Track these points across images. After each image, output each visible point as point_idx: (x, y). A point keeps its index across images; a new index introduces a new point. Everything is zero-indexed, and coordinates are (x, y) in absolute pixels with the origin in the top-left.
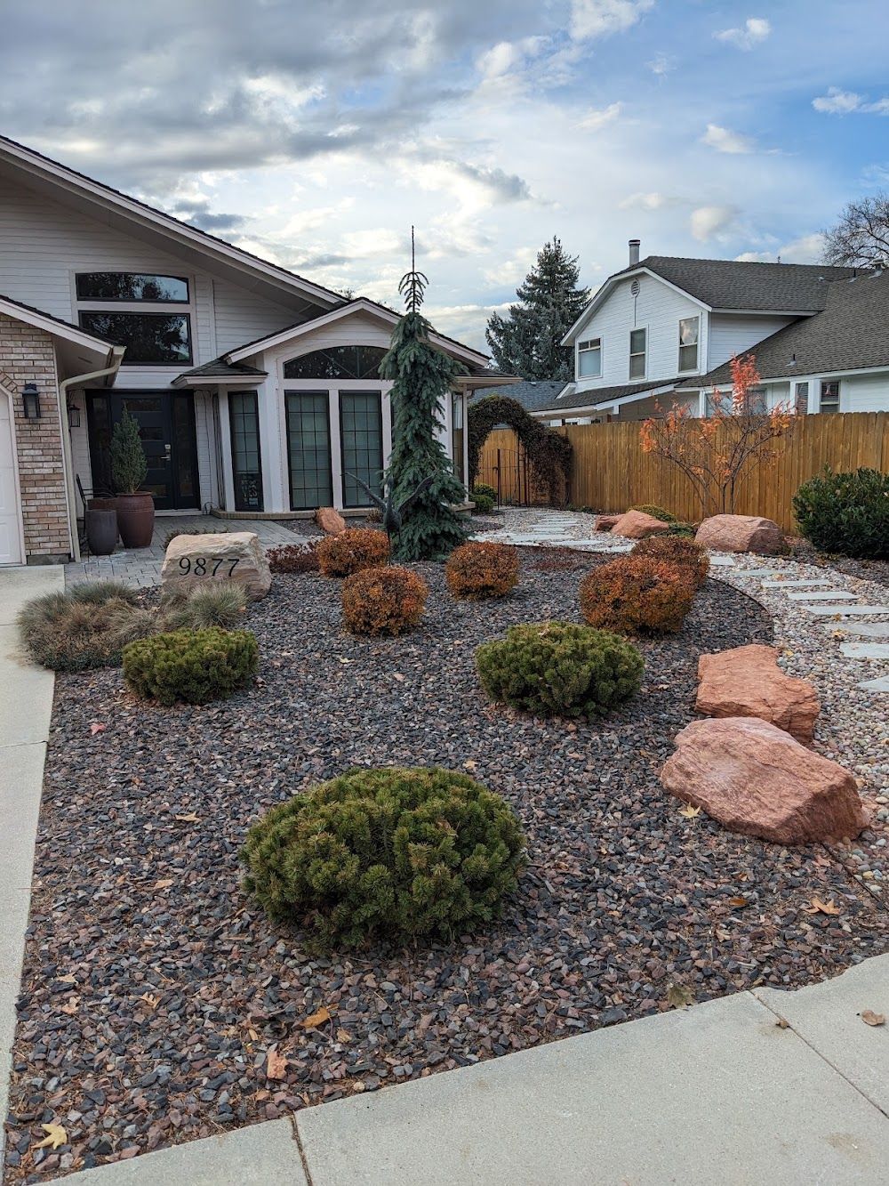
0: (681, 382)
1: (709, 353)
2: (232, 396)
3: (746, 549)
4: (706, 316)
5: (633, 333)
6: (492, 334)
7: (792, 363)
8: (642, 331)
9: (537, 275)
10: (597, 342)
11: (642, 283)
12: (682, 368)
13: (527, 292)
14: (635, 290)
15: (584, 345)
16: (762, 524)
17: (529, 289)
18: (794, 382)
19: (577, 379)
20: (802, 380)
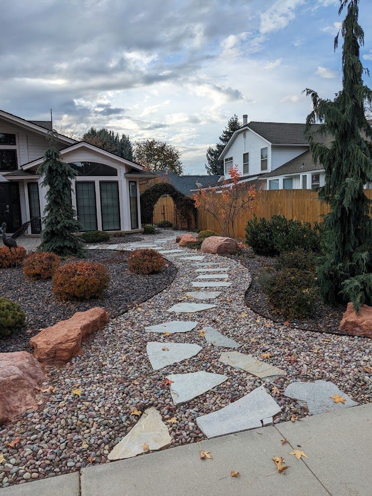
0: (261, 175)
1: (272, 162)
2: (29, 184)
3: (216, 252)
4: (270, 147)
5: (244, 155)
6: (209, 155)
7: (302, 167)
8: (248, 154)
9: (228, 130)
10: (231, 159)
11: (247, 133)
12: (262, 169)
13: (224, 138)
14: (245, 136)
15: (227, 160)
16: (226, 240)
17: (224, 137)
18: (301, 175)
19: (225, 174)
20: (304, 174)
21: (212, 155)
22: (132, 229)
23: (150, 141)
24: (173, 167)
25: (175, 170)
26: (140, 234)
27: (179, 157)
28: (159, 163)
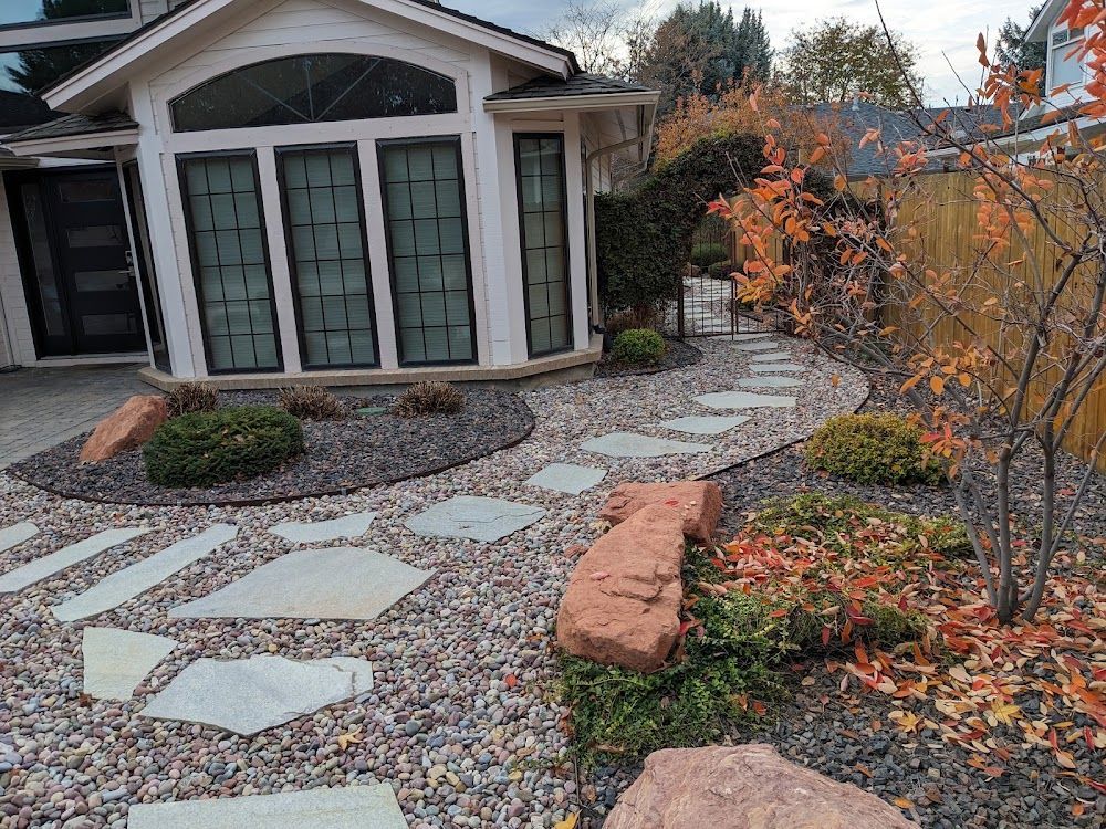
15: (1059, 37)
19: (1048, 93)
21: (1014, 43)
22: (532, 355)
23: (833, 25)
24: (892, 91)
25: (900, 99)
26: (580, 374)
27: (914, 61)
28: (854, 84)
